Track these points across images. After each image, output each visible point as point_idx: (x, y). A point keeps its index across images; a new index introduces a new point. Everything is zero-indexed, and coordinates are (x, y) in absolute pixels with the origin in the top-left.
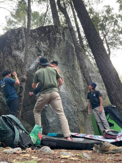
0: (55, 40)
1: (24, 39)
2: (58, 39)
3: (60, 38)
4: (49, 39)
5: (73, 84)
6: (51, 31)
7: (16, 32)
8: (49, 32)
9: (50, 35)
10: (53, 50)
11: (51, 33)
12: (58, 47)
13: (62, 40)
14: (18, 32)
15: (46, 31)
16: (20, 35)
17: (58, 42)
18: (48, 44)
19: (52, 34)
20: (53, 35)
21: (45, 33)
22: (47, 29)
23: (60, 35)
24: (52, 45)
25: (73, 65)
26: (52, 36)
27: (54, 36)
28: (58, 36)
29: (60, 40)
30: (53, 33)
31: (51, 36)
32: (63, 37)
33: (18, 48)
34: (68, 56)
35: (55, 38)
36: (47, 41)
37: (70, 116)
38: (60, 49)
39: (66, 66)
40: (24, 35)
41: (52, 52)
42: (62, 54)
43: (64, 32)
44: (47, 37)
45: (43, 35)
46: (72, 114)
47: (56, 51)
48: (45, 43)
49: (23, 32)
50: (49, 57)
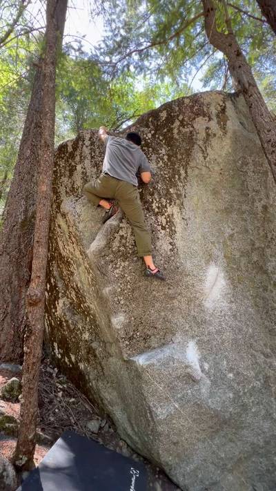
0: (192, 139)
1: (87, 163)
2: (202, 136)
3: (207, 128)
4: (170, 141)
5: (266, 272)
6: (178, 116)
7: (70, 149)
8: (170, 119)
9: (172, 129)
10: (182, 172)
11: (177, 123)
12: (202, 159)
13: (215, 135)
14: (73, 148)
15: (159, 120)
16: (77, 153)
17: (201, 143)
18: (166, 157)
19: (180, 126)
20: (181, 128)
21: (158, 129)
22: (164, 115)
23: (210, 119)
24: (179, 157)
25: (265, 208)
26: (180, 132)
27: (187, 129)
28: (201, 124)
29: (208, 135)
30: (182, 122)
31: (175, 131)
32: (219, 123)
33: (73, 188)
34: (243, 182)
35: (191, 132)
36: (160, 152)
37: (245, 393)
38: (210, 162)
39: (234, 216)
40: (86, 151)
41: (179, 178)
42: (218, 180)
43: (225, 107)
44: (161, 138)
45: (150, 137)
46: (254, 387)
47: (197, 172)
48: (154, 157)
49: (87, 143)
50: (162, 199)
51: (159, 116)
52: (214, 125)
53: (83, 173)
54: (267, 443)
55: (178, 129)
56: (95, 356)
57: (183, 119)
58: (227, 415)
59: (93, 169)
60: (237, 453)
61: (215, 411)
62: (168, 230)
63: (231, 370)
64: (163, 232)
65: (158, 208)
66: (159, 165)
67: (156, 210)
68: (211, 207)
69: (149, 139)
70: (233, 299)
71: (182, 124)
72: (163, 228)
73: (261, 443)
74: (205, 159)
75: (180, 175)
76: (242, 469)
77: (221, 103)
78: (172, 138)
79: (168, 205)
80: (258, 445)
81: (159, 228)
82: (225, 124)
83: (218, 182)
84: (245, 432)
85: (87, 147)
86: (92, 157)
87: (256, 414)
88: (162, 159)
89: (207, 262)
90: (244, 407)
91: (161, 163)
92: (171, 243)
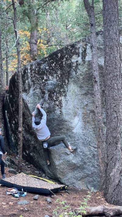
0: (71, 66)
2: (75, 65)
3: (77, 61)
4: (61, 67)
6: (65, 56)
8: (62, 57)
10: (67, 81)
11: (65, 59)
12: (75, 74)
13: (80, 64)
14: (24, 73)
15: (57, 57)
16: (26, 75)
17: (74, 68)
18: (60, 75)
21: (57, 61)
23: (79, 56)
26: (66, 63)
27: (69, 62)
28: (74, 59)
29: (77, 64)
30: (67, 59)
31: (64, 63)
32: (82, 58)
35: (70, 63)
36: (58, 72)
37: (85, 159)
38: (78, 76)
39: (89, 96)
40: (29, 75)
41: (65, 84)
42: (82, 82)
43: (86, 48)
44: (58, 66)
45: (54, 65)
46: (89, 157)
47: (73, 79)
48: (55, 75)
49: (29, 71)
50: (58, 94)
51: (58, 55)
52: (80, 59)
53: (28, 84)
54: (92, 174)
55: (65, 62)
56: (37, 150)
57: (67, 57)
58: (79, 165)
59: (32, 83)
60: (82, 176)
61: (74, 163)
62: (59, 106)
63: (81, 152)
64: (57, 107)
65: (56, 98)
66: (57, 79)
67: (55, 99)
68: (79, 93)
69: (53, 66)
70: (84, 129)
71: (67, 60)
72: (58, 106)
73: (90, 174)
74: (76, 74)
75: (65, 83)
76: (83, 180)
77: (85, 47)
78: (63, 66)
79: (60, 97)
80: (89, 174)
81: (56, 106)
82: (85, 58)
83: (82, 83)
84: (85, 170)
85: (29, 73)
86: (31, 78)
87: (89, 165)
88: (58, 76)
89: (75, 116)
90: (85, 163)
91: (58, 78)
92: (60, 111)
